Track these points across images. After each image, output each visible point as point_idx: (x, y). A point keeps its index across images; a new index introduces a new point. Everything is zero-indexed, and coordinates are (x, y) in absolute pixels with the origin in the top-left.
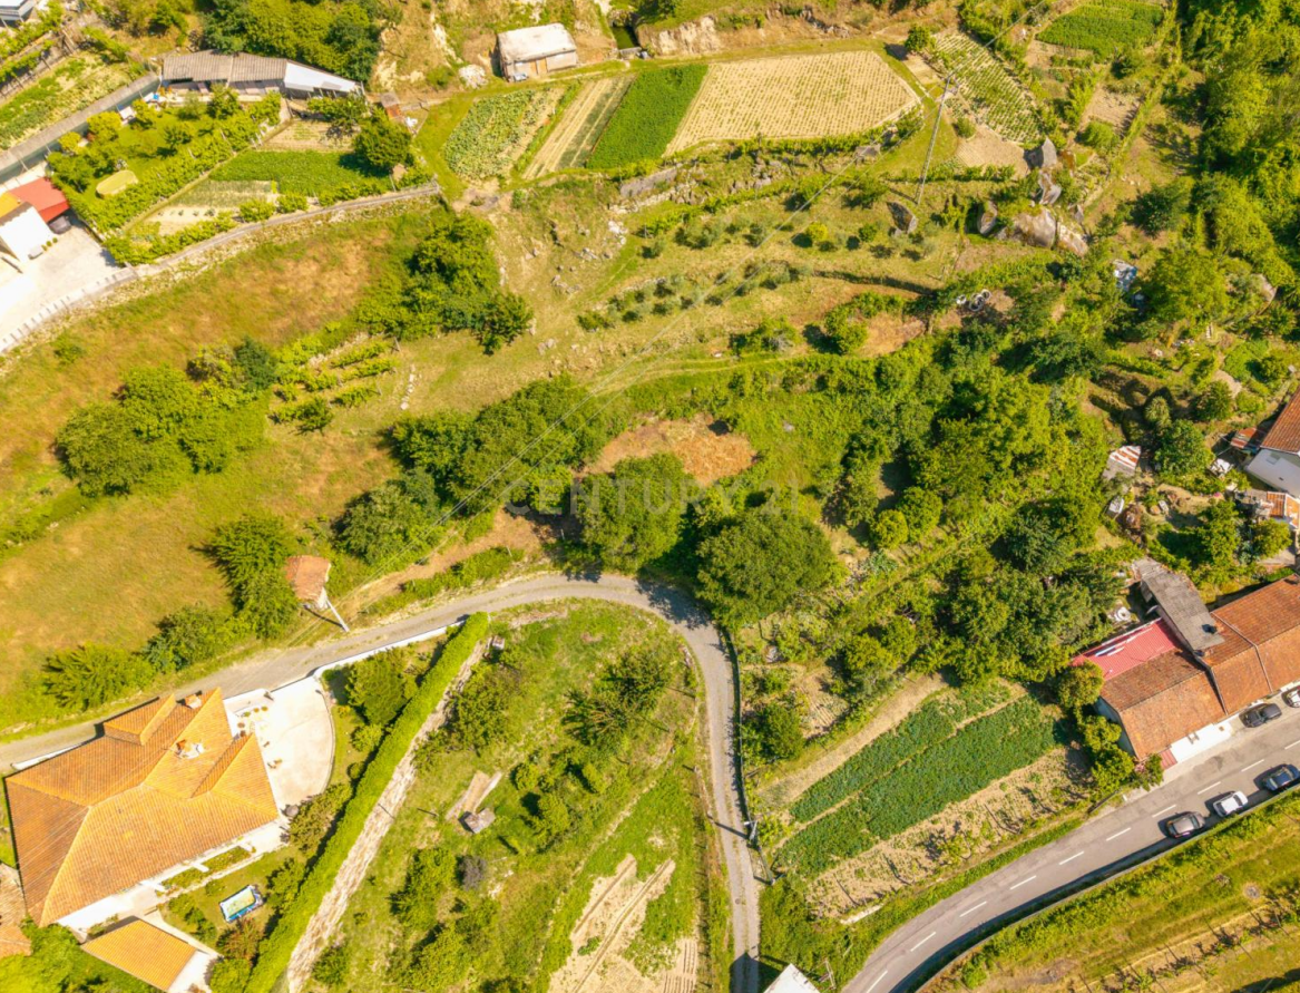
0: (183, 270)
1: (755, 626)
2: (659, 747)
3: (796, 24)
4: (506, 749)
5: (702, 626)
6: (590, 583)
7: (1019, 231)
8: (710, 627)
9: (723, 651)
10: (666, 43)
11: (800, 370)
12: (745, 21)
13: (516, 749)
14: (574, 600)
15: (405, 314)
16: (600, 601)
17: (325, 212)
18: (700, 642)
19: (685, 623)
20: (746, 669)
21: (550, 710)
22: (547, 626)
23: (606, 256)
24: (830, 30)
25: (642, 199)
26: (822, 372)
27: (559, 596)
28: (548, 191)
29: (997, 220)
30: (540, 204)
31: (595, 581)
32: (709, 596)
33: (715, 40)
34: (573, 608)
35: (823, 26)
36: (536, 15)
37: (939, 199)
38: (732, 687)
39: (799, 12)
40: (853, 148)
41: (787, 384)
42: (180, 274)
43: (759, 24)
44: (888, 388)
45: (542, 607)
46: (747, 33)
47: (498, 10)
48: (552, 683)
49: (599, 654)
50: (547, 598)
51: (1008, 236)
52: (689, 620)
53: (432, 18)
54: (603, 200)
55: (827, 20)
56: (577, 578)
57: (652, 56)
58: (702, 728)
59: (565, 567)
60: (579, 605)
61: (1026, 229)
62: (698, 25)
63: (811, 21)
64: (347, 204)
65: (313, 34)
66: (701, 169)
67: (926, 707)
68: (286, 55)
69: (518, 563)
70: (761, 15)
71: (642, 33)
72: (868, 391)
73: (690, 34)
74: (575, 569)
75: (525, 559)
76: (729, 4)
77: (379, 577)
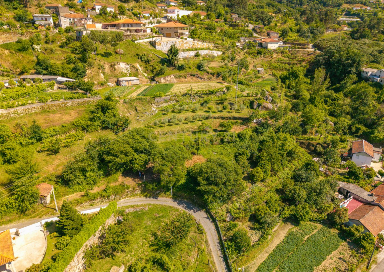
0: (15, 113)
1: (220, 208)
2: (192, 253)
3: (194, 78)
4: (126, 256)
5: (199, 212)
6: (155, 199)
7: (264, 107)
8: (203, 212)
9: (209, 219)
10: (163, 81)
11: (215, 137)
12: (182, 76)
13: (131, 256)
14: (150, 205)
15: (89, 123)
16: (160, 205)
17: (65, 102)
18: (200, 216)
19: (192, 211)
20: (221, 225)
21: (144, 241)
22: (140, 213)
23: (152, 114)
24: (203, 79)
25: (161, 104)
26: (222, 137)
27: (143, 203)
28: (134, 100)
29: (258, 104)
30: (132, 102)
31: (157, 199)
32: (203, 188)
33: (175, 80)
34: (150, 207)
35: (201, 78)
36: (128, 75)
37: (241, 101)
38: (216, 232)
39: (195, 75)
40: (216, 93)
41: (211, 142)
42: (13, 115)
43: (185, 78)
44: (242, 139)
45: (137, 206)
46: (183, 79)
47: (118, 73)
48: (144, 231)
49: (162, 220)
50: (139, 204)
51: (262, 109)
52: (194, 210)
53: (101, 71)
54: (150, 103)
55: (202, 77)
56: (150, 198)
57: (159, 83)
58: (208, 248)
59: (145, 194)
60: (152, 206)
61: (266, 106)
62: (170, 77)
63: (198, 77)
64: (73, 100)
65: (68, 70)
66: (176, 98)
67: (290, 234)
68: (59, 75)
69: (128, 190)
70: (186, 76)
71: (156, 79)
72: (237, 141)
73: (168, 79)
74: (149, 195)
75: (131, 189)
76: (178, 73)
77: (73, 193)
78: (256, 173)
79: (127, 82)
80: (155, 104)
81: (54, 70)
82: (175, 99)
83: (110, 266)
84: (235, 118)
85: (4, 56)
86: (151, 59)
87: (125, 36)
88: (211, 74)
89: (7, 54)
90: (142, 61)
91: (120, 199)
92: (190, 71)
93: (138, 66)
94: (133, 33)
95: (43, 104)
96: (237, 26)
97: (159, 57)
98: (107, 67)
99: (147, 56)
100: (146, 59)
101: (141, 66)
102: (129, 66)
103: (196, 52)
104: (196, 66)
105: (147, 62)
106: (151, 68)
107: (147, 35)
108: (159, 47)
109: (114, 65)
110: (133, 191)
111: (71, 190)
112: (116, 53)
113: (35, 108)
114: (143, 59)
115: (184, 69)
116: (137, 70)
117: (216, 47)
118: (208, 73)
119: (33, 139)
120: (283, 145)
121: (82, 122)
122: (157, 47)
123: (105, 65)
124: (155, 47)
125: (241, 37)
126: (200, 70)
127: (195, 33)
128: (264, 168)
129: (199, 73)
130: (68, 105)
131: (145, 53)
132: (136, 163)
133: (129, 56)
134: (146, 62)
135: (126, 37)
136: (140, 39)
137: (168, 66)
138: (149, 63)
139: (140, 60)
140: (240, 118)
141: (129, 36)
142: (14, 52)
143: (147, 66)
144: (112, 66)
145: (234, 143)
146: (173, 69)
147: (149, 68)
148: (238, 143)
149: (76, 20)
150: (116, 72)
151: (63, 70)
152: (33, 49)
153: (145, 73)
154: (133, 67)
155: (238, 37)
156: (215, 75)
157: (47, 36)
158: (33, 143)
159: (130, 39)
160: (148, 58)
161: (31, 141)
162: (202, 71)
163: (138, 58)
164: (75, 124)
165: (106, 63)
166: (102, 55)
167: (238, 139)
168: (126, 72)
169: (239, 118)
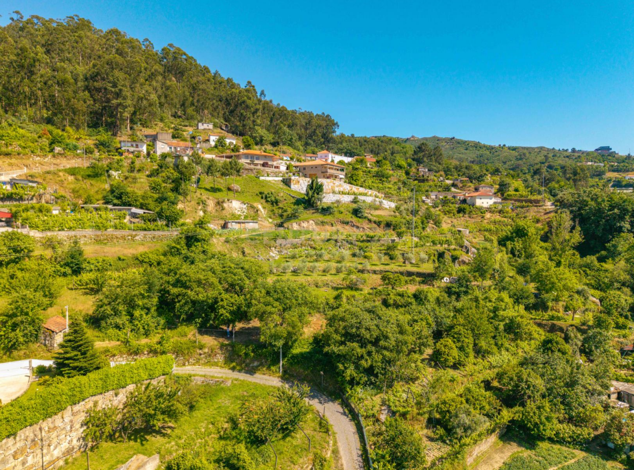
1: (369, 398)
2: (301, 461)
3: (347, 227)
4: (169, 443)
5: (330, 403)
6: (248, 375)
7: (464, 261)
8: (336, 404)
9: (347, 416)
10: (295, 227)
11: (371, 296)
12: (327, 223)
13: (177, 444)
14: (236, 380)
16: (254, 382)
17: (134, 233)
18: (332, 411)
19: (317, 400)
20: (369, 427)
21: (211, 426)
23: (268, 260)
24: (361, 229)
25: (286, 249)
26: (384, 297)
27: (224, 376)
28: (243, 239)
29: (453, 256)
30: (238, 242)
31: (252, 375)
33: (315, 226)
34: (235, 382)
36: (242, 217)
37: (423, 252)
38: (357, 436)
39: (348, 223)
43: (332, 225)
44: (421, 300)
45: (212, 377)
46: (328, 227)
47: (227, 214)
48: (215, 412)
50: (216, 374)
52: (319, 400)
54: (267, 246)
55: (359, 226)
56: (239, 371)
57: (289, 229)
59: (232, 366)
60: (240, 382)
62: (308, 222)
63: (354, 226)
64: (145, 232)
65: (150, 199)
66: (312, 243)
67: (515, 459)
68: (136, 207)
69: (201, 351)
70: (333, 222)
71: (285, 225)
72: (411, 303)
73: (305, 225)
74: (238, 368)
75: (206, 350)
76: (320, 217)
77: (104, 340)
78: (443, 349)
79: (239, 225)
80: (275, 248)
81: (130, 200)
82: (309, 245)
83: (131, 453)
84: (410, 274)
85: (66, 182)
86: (281, 199)
87: (246, 169)
88: (375, 222)
89: (70, 180)
90: (267, 201)
91: (184, 365)
92: (341, 217)
93: (260, 207)
94: (259, 167)
95: (99, 233)
96: (427, 180)
97: (293, 197)
98: (211, 204)
99: (275, 195)
100: (273, 199)
101: (264, 208)
102: (245, 206)
103: (353, 197)
104: (351, 210)
105: (276, 202)
106: (280, 211)
107: (281, 172)
108: (296, 186)
109: (223, 202)
110: (210, 356)
111: (101, 335)
112: (229, 189)
113: (85, 237)
114: (269, 199)
115: (330, 213)
116: (257, 211)
117: (388, 196)
118: (370, 221)
119: (67, 268)
120: (495, 310)
121: (150, 255)
122: (292, 186)
123: (208, 201)
124: (289, 187)
125: (432, 191)
126: (357, 216)
127: (354, 178)
128: (459, 341)
129: (355, 219)
130: (137, 238)
131: (273, 191)
132: (223, 307)
133: (248, 193)
134: (272, 204)
135: (246, 171)
136: (268, 176)
137: (305, 208)
138: (277, 205)
139: (263, 201)
140: (419, 274)
141: (251, 170)
142: (80, 178)
143: (274, 208)
144: (219, 203)
145: (405, 307)
146: (313, 213)
147: (276, 211)
148: (414, 307)
149: (179, 149)
150: (224, 212)
151: (144, 200)
152: (109, 176)
153: (271, 218)
154: (252, 207)
155: (427, 191)
156: (382, 225)
157: (133, 163)
158: (65, 275)
159: (253, 175)
160: (277, 197)
161: (63, 270)
162: (360, 217)
163: (262, 198)
164: (140, 258)
165: (210, 198)
166: (206, 189)
167: (413, 300)
168: (239, 213)
169: (417, 273)
